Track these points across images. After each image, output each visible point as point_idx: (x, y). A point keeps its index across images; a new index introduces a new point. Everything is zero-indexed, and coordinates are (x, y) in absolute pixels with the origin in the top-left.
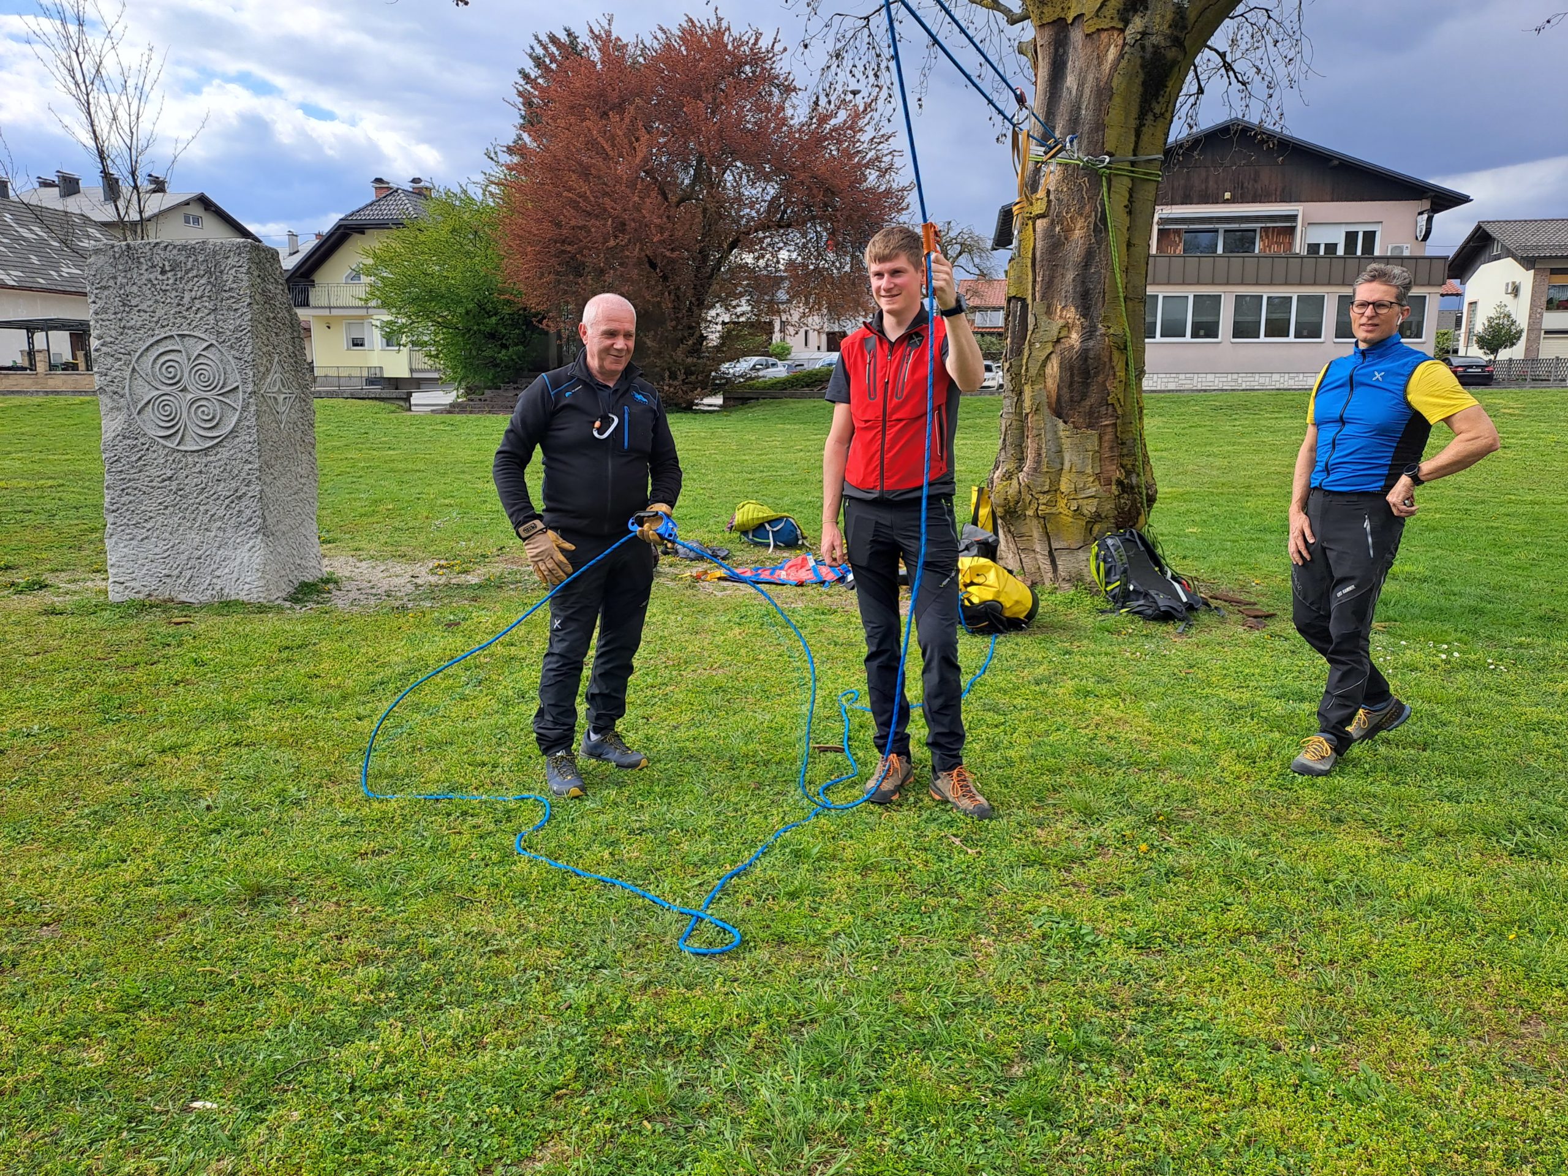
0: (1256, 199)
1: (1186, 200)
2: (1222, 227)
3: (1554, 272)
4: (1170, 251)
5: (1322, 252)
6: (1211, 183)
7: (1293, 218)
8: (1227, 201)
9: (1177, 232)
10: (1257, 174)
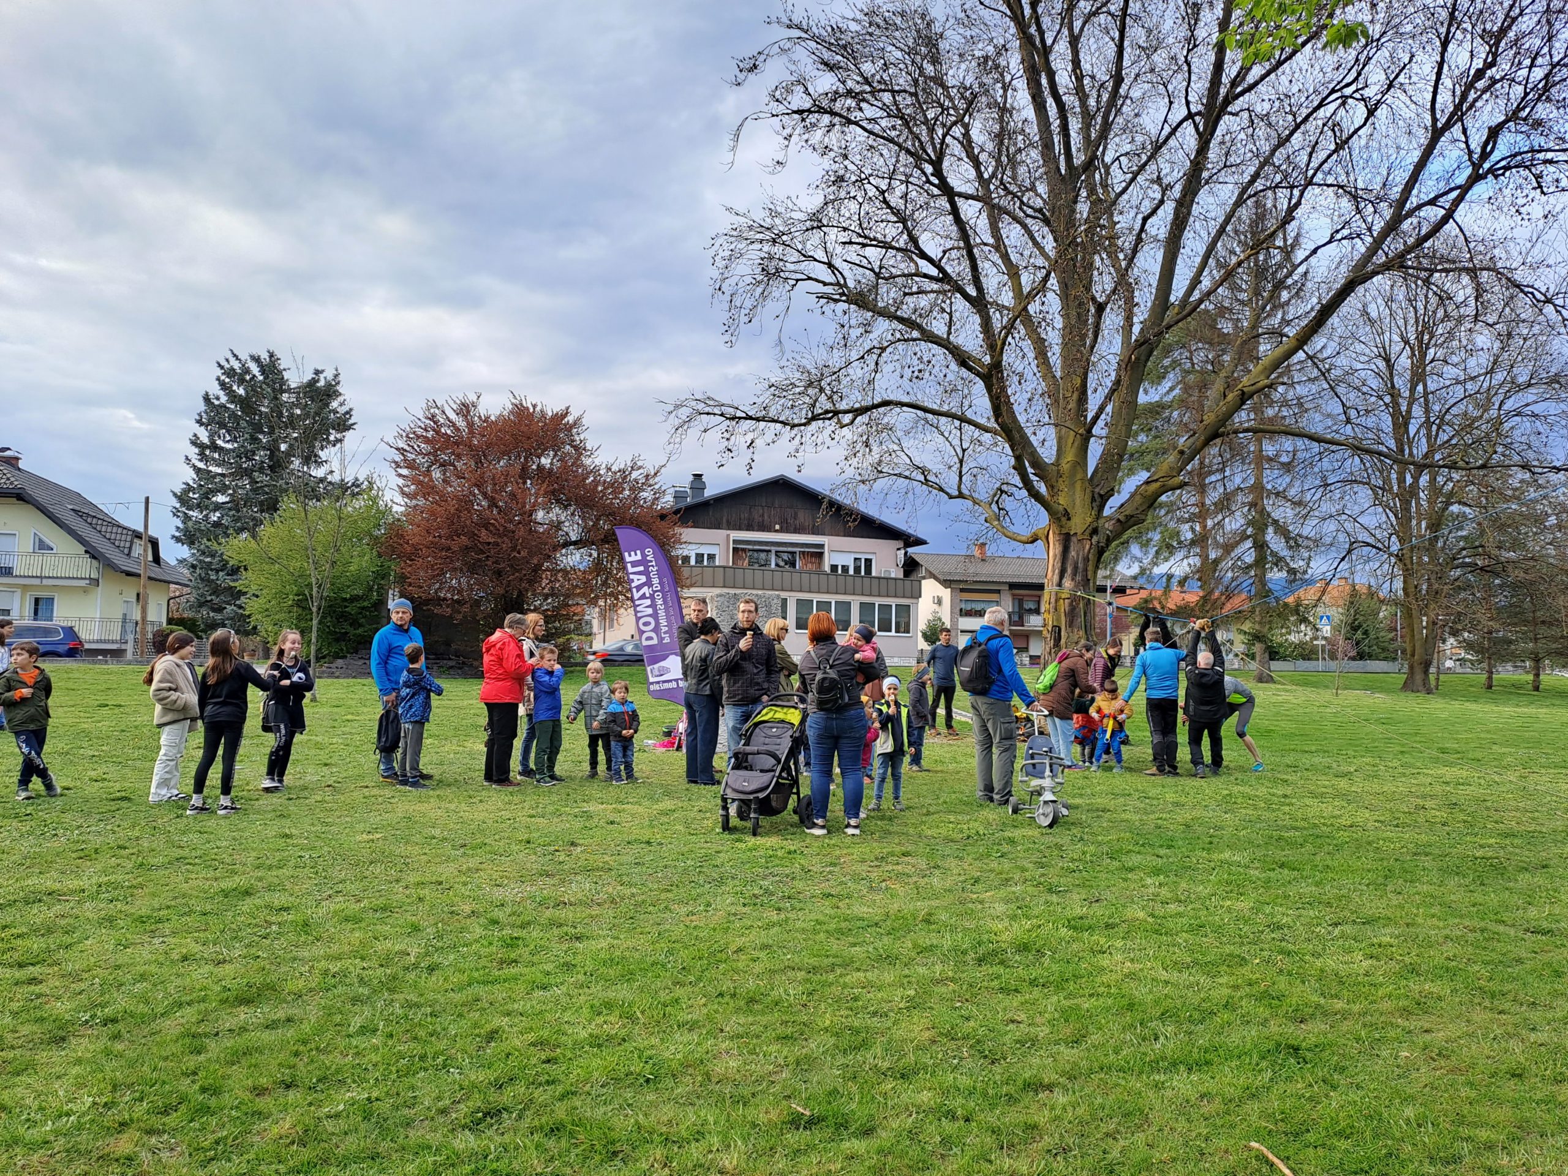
0: (797, 531)
1: (750, 528)
2: (774, 549)
3: (962, 590)
4: (740, 563)
5: (840, 572)
6: (766, 517)
7: (822, 546)
8: (777, 531)
9: (744, 550)
10: (796, 514)
